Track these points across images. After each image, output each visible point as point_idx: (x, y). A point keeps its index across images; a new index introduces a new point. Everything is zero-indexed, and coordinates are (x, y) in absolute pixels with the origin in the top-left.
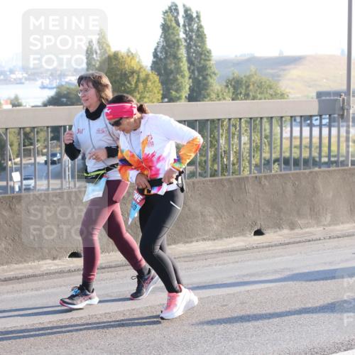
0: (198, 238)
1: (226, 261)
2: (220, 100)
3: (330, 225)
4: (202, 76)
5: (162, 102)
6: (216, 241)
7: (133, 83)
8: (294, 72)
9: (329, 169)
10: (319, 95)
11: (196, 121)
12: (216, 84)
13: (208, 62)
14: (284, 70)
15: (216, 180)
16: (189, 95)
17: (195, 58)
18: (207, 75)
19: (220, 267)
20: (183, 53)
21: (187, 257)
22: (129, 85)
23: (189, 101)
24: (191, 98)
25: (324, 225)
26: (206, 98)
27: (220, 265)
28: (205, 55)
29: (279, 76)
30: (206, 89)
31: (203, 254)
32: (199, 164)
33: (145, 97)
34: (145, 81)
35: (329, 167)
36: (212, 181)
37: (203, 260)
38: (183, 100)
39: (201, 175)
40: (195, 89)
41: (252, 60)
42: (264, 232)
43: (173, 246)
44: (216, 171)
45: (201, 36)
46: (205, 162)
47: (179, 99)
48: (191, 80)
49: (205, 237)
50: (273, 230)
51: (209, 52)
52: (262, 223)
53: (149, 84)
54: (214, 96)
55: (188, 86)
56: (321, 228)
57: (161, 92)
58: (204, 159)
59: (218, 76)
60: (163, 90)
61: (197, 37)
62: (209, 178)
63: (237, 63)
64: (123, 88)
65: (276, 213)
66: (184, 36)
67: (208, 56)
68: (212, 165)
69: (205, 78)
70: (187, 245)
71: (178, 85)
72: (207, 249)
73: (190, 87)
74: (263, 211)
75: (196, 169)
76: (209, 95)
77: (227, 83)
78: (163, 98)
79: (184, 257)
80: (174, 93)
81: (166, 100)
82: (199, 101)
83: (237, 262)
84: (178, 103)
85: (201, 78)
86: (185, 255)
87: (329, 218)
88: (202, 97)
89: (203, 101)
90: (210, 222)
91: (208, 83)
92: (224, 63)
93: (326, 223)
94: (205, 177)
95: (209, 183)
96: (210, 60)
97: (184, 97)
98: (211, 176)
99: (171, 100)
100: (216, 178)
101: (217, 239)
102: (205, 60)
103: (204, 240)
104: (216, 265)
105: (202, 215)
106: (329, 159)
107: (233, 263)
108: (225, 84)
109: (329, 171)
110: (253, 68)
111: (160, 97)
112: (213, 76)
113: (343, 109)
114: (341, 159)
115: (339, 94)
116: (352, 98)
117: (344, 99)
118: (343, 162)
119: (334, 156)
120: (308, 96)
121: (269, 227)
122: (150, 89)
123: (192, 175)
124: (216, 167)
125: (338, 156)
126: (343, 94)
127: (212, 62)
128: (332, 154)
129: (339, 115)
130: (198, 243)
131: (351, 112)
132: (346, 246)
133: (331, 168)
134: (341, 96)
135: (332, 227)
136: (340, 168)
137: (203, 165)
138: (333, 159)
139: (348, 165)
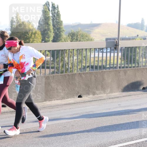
0: (55, 99)
1: (66, 109)
2: (66, 42)
3: (109, 93)
4: (59, 32)
6: (62, 100)
7: (30, 35)
8: (97, 30)
9: (110, 70)
10: (107, 39)
11: (55, 50)
12: (64, 35)
13: (61, 26)
14: (92, 29)
15: (62, 75)
16: (53, 40)
17: (56, 24)
18: (61, 31)
19: (64, 111)
20: (51, 22)
21: (50, 107)
22: (28, 36)
23: (53, 42)
24: (54, 41)
25: (107, 93)
26: (60, 41)
27: (63, 110)
28: (60, 23)
29: (90, 32)
30: (60, 37)
31: (57, 106)
32: (56, 68)
34: (35, 34)
35: (110, 69)
36: (61, 75)
37: (56, 108)
39: (57, 73)
40: (56, 37)
41: (79, 25)
42: (82, 96)
43: (45, 102)
44: (63, 71)
45: (58, 15)
46: (59, 67)
47: (49, 41)
48: (54, 33)
49: (58, 98)
50: (86, 95)
51: (62, 22)
52: (81, 93)
53: (36, 35)
54: (63, 40)
55: (53, 36)
56: (106, 95)
57: (41, 38)
58: (58, 66)
59: (65, 32)
60: (42, 37)
61: (57, 15)
62: (60, 74)
63: (73, 26)
64: (26, 37)
65: (87, 88)
66: (52, 15)
67: (61, 24)
68: (62, 69)
69: (60, 33)
70: (50, 102)
71: (49, 35)
72: (58, 103)
74: (82, 87)
75: (55, 70)
76: (61, 39)
77: (69, 35)
78: (42, 41)
79: (49, 107)
80: (47, 39)
81: (43, 42)
82: (57, 42)
83: (71, 109)
84: (48, 43)
85: (58, 32)
86: (49, 106)
87: (109, 91)
88: (58, 40)
89: (59, 42)
90: (60, 92)
92: (68, 26)
93: (108, 92)
95: (60, 76)
96: (62, 25)
97: (51, 40)
99: (45, 42)
100: (63, 74)
102: (60, 25)
103: (57, 99)
104: (62, 110)
105: (57, 89)
107: (69, 109)
108: (68, 35)
109: (109, 71)
110: (80, 28)
111: (41, 40)
112: (63, 32)
113: (116, 45)
114: (115, 66)
115: (114, 39)
116: (120, 41)
117: (116, 41)
118: (115, 67)
119: (112, 65)
120: (102, 40)
121: (84, 94)
122: (37, 37)
123: (53, 73)
124: (63, 69)
125: (113, 65)
126: (116, 39)
127: (63, 26)
128: (111, 64)
129: (114, 48)
130: (55, 101)
131: (119, 46)
132: (116, 102)
133: (111, 70)
134: (115, 40)
135: (110, 94)
136: (114, 70)
137: (58, 68)
138: (111, 66)
139: (117, 69)
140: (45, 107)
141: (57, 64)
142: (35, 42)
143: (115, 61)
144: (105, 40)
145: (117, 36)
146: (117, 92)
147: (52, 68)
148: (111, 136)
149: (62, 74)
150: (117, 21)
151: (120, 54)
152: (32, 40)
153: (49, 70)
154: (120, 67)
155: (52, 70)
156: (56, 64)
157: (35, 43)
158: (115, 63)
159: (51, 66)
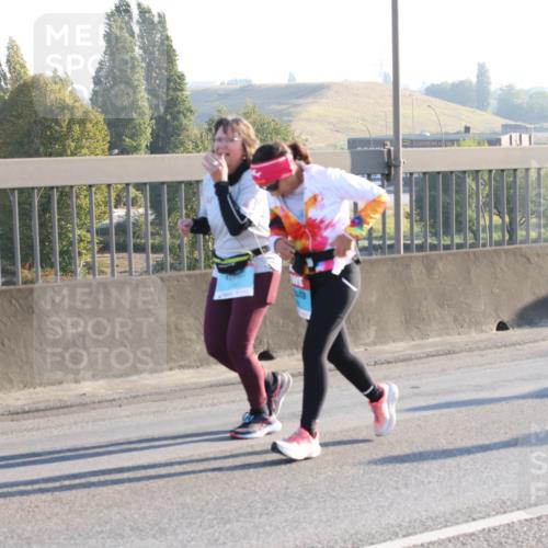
0: (173, 365)
1: (215, 401)
2: (199, 152)
3: (374, 344)
4: (171, 114)
5: (111, 154)
6: (201, 370)
7: (64, 125)
8: (313, 109)
9: (370, 258)
10: (352, 143)
11: (163, 183)
12: (194, 127)
13: (179, 93)
14: (296, 106)
15: (196, 276)
16: (151, 143)
18: (179, 112)
19: (207, 409)
21: (156, 394)
22: (57, 128)
23: (152, 153)
24: (156, 148)
25: (365, 344)
26: (176, 147)
27: (207, 406)
28: (175, 82)
29: (289, 115)
30: (179, 135)
31: (181, 390)
32: (170, 250)
33: (83, 148)
34: (82, 122)
35: (371, 254)
36: (190, 277)
37: (180, 398)
38: (142, 151)
39: (173, 267)
40: (161, 134)
41: (247, 90)
42: (274, 355)
43: (134, 378)
44: (196, 260)
46: (180, 246)
47: (135, 150)
48: (154, 121)
49: (182, 363)
50: (288, 352)
51: (181, 77)
52: (270, 341)
53: (89, 126)
54: (190, 146)
55: (149, 130)
56: (362, 349)
57: (108, 138)
58: (178, 242)
59: (196, 114)
60: (111, 135)
62: (186, 272)
63: (224, 95)
64: (48, 133)
65: (292, 325)
66: (141, 52)
67: (180, 84)
68: (192, 253)
69: (175, 118)
70: (155, 375)
71: (135, 127)
72: (187, 381)
73: (153, 130)
74: (271, 322)
75: (166, 257)
76: (182, 144)
77: (209, 125)
78: (110, 149)
79: (151, 394)
80: (127, 140)
81: (116, 151)
82: (167, 153)
83: (233, 402)
84: (135, 156)
85: (168, 117)
86: (153, 391)
87: (373, 335)
88: (172, 146)
89: (174, 152)
90: (190, 340)
91: (181, 124)
92: (205, 94)
93: (368, 341)
94: (179, 270)
95: (186, 280)
96: (182, 90)
97: (143, 146)
98: (189, 269)
99: (124, 151)
100: (197, 272)
101: (202, 365)
102: (175, 90)
103: (181, 367)
104: (201, 406)
105: (177, 328)
106: (370, 243)
107: (228, 403)
108: (206, 126)
109: (370, 261)
110: (249, 102)
111: (107, 146)
112: (189, 114)
113: (389, 165)
114: (389, 242)
115: (381, 142)
116: (401, 149)
117: (389, 151)
118: (391, 246)
119: (376, 238)
120: (335, 146)
121: (281, 348)
122: (91, 134)
123: (160, 267)
124: (196, 255)
125: (383, 237)
126: (388, 143)
127: (186, 93)
128: (375, 235)
129: (383, 175)
130: (173, 372)
131: (402, 170)
132: (400, 377)
133: (374, 257)
134: (384, 145)
135: (378, 348)
136: (387, 256)
137: (176, 251)
138: (376, 242)
139: (399, 252)
140: (137, 396)
141: (173, 236)
142: (85, 151)
143: (387, 225)
144: (346, 147)
145: (390, 133)
146: (402, 340)
147: (157, 249)
148: (392, 503)
149: (191, 272)
150: (386, 76)
151: (405, 199)
152: (73, 145)
153: (143, 256)
154: (407, 248)
155: (155, 256)
156: (168, 236)
157: (85, 155)
158: (388, 230)
159: (150, 241)
